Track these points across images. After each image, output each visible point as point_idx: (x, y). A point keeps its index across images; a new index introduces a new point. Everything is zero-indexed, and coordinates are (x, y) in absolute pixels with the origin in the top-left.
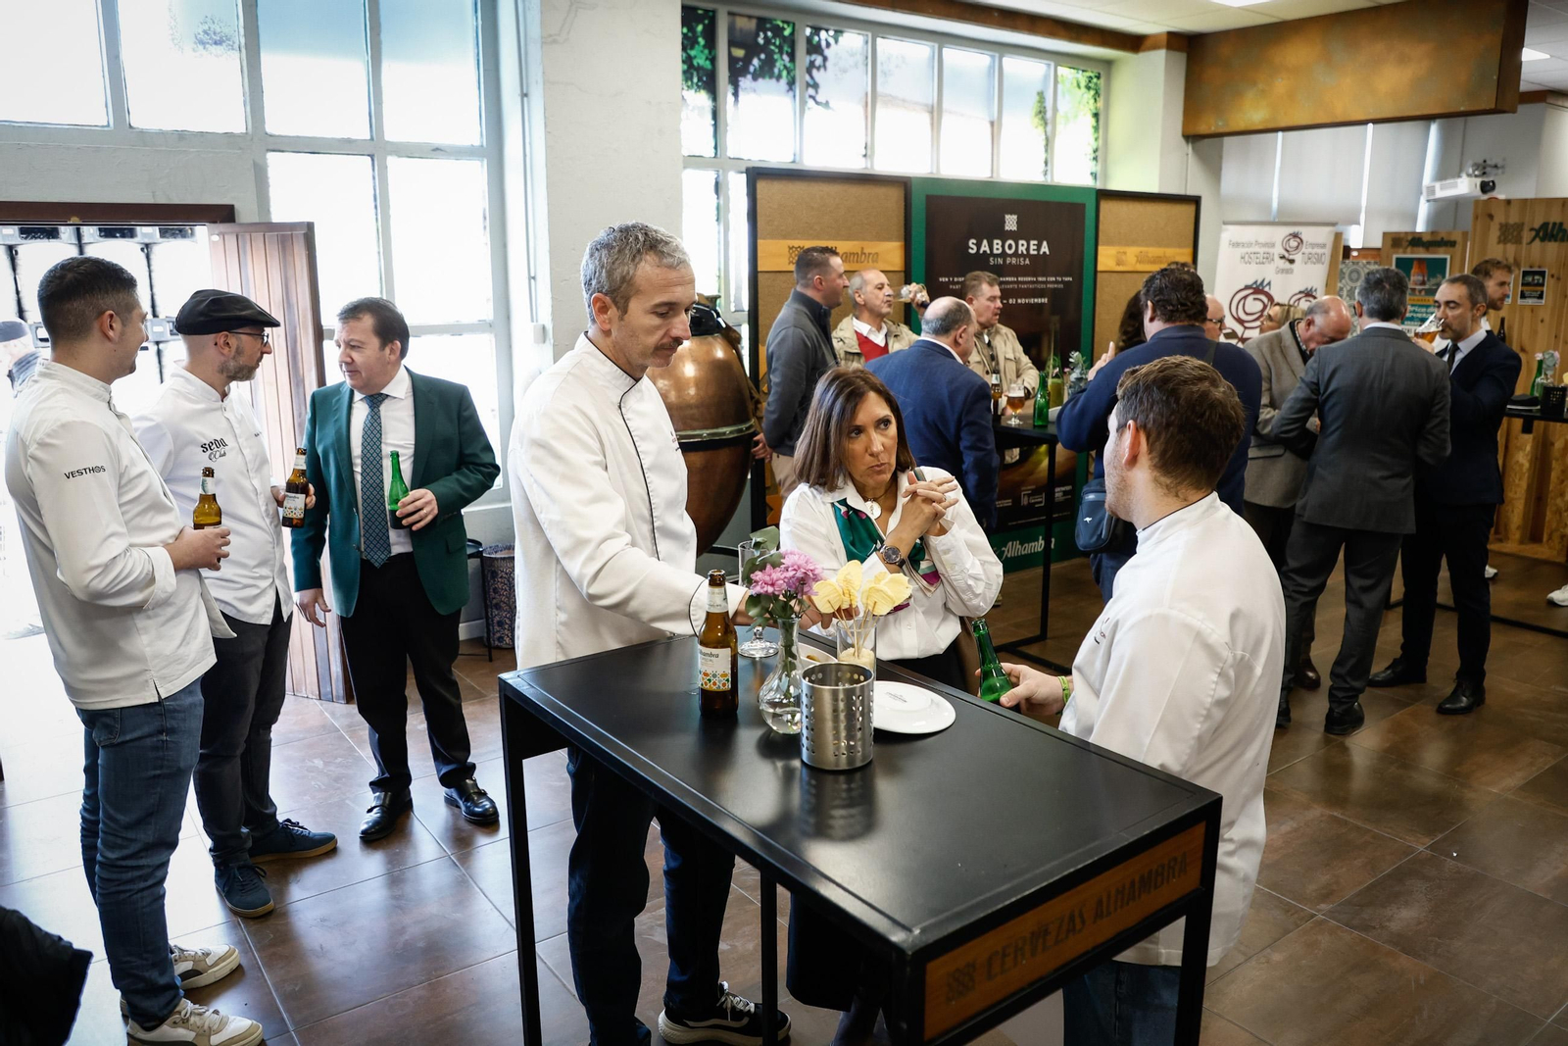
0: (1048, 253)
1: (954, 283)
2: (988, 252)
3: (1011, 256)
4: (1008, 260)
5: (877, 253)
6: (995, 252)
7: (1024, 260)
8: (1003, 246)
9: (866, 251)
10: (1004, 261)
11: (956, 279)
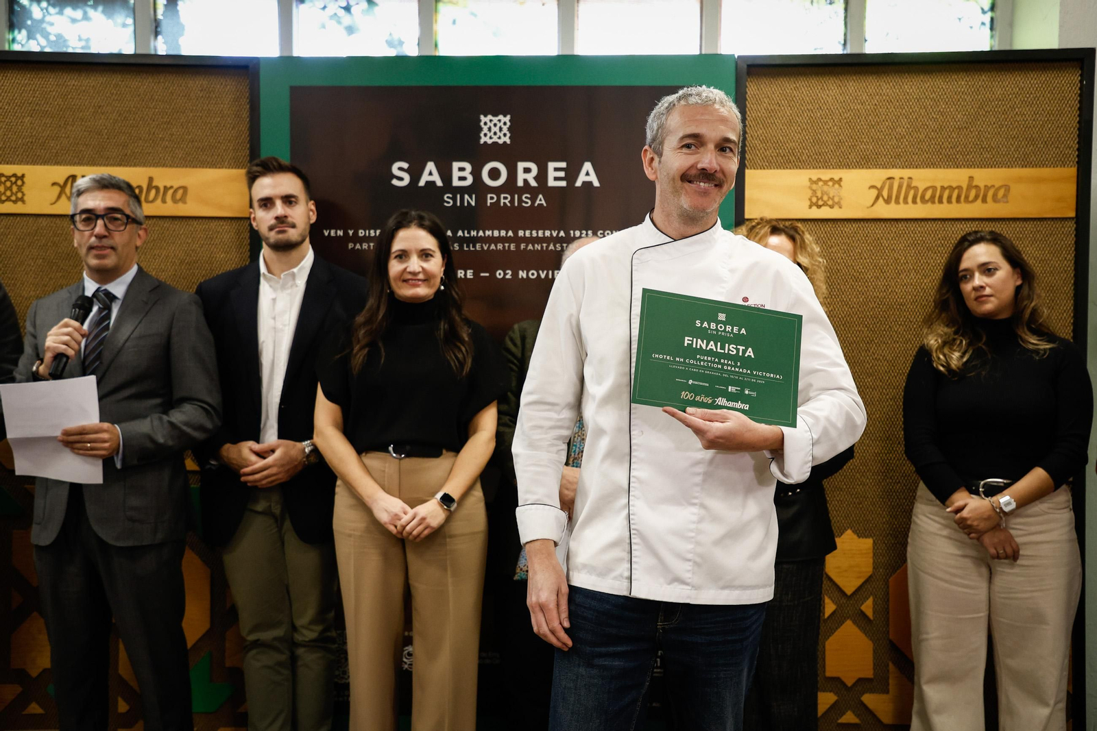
0: (596, 184)
1: (356, 239)
2: (439, 183)
3: (497, 191)
4: (490, 199)
5: (185, 189)
6: (456, 183)
7: (533, 199)
8: (476, 173)
9: (160, 183)
10: (481, 200)
11: (361, 233)
